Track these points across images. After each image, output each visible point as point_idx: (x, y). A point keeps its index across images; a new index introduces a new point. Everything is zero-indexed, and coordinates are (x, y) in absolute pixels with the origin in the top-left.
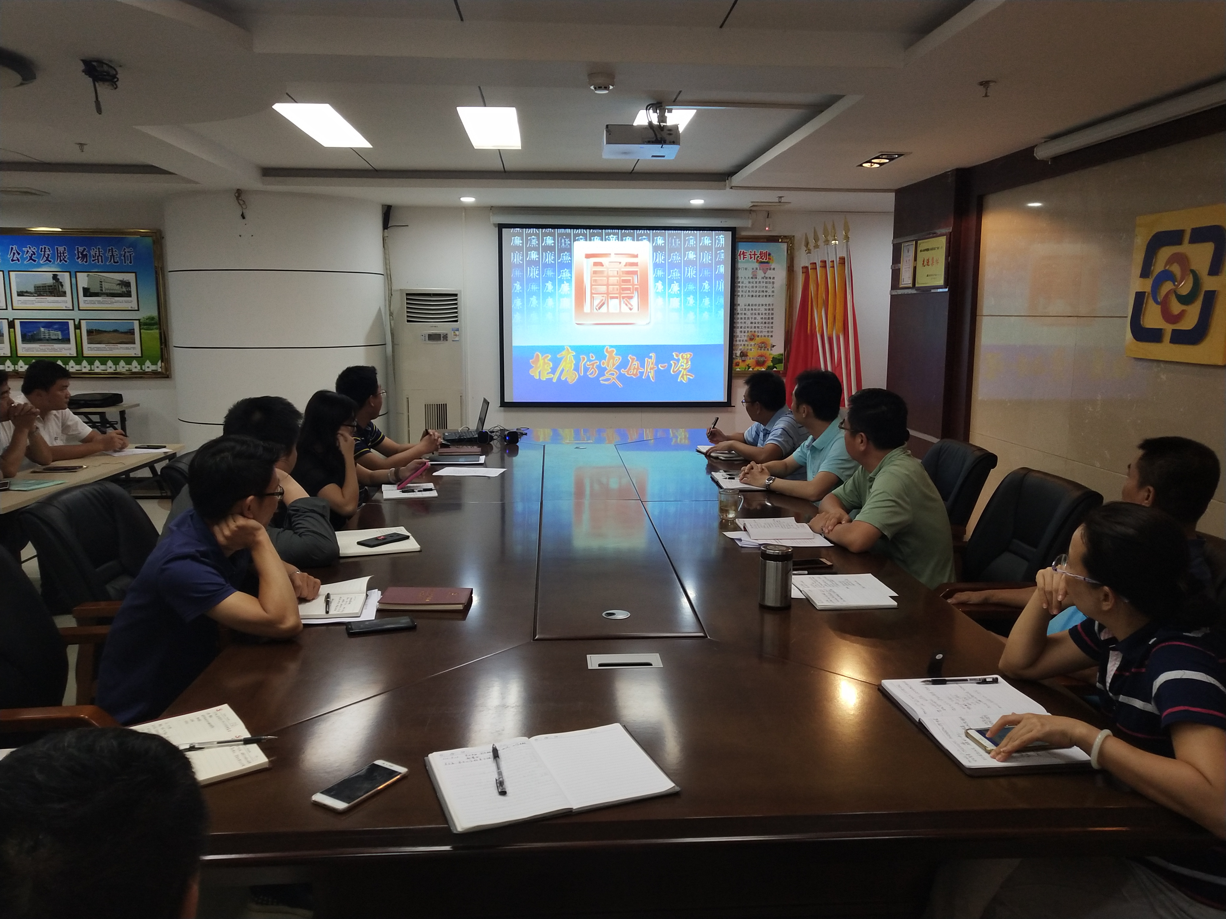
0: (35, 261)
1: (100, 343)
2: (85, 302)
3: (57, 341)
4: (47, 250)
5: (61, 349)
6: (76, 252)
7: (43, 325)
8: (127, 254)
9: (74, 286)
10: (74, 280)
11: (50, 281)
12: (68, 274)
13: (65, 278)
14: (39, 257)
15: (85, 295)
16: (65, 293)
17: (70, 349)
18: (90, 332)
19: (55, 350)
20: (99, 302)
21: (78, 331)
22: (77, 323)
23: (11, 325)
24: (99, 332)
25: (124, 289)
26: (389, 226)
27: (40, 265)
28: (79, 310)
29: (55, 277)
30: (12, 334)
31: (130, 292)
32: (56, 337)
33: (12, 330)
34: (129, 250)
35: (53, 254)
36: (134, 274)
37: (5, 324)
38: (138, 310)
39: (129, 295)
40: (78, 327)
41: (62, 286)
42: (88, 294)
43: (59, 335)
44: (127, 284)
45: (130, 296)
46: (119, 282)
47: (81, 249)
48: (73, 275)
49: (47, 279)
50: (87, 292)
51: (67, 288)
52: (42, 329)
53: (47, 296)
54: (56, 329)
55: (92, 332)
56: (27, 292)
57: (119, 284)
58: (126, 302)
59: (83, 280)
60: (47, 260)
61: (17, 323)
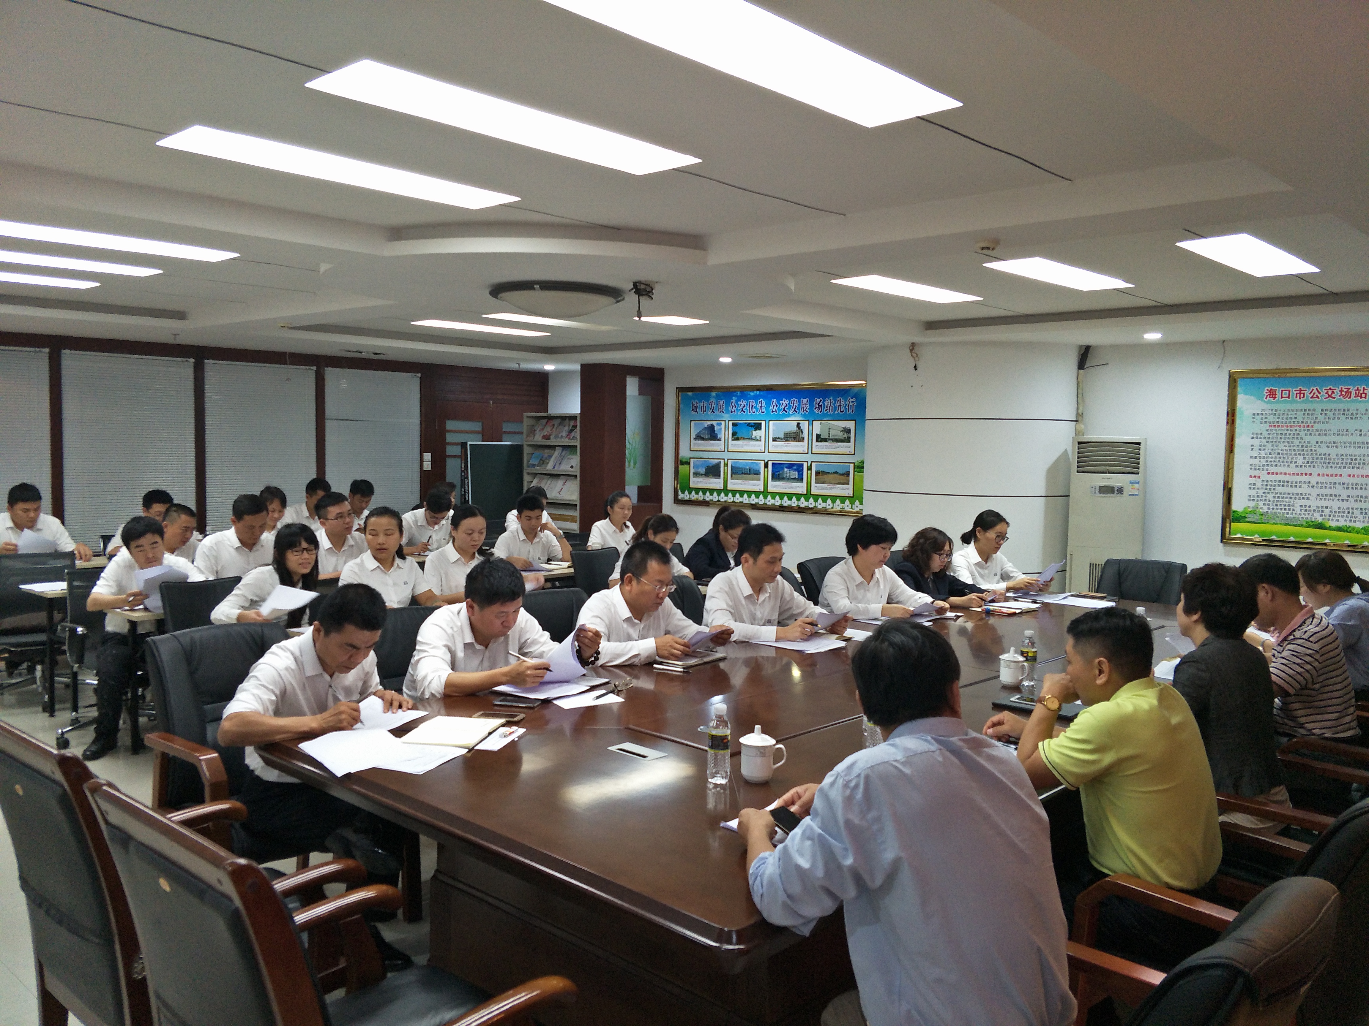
0: (786, 412)
1: (823, 483)
2: (819, 447)
3: (794, 480)
4: (795, 402)
5: (796, 488)
6: (815, 403)
7: (787, 466)
8: (851, 404)
9: (810, 432)
10: (811, 427)
11: (795, 429)
12: (807, 422)
13: (805, 425)
14: (789, 409)
15: (817, 441)
16: (803, 438)
17: (802, 487)
18: (817, 473)
19: (792, 487)
20: (827, 447)
21: (809, 472)
22: (809, 465)
23: (766, 466)
24: (824, 473)
25: (846, 435)
26: (1085, 367)
27: (789, 415)
28: (812, 453)
29: (798, 425)
30: (766, 473)
31: (850, 438)
32: (794, 477)
33: (766, 469)
34: (853, 400)
35: (799, 405)
36: (854, 422)
37: (762, 464)
38: (854, 454)
39: (848, 440)
40: (810, 468)
41: (802, 432)
42: (820, 439)
43: (795, 474)
44: (848, 431)
45: (849, 442)
46: (842, 429)
47: (818, 400)
48: (811, 424)
49: (792, 427)
50: (819, 438)
51: (805, 435)
52: (786, 470)
53: (791, 441)
54: (795, 470)
55: (819, 473)
56: (779, 438)
57: (842, 431)
58: (846, 447)
59: (817, 427)
60: (795, 410)
61: (770, 464)
